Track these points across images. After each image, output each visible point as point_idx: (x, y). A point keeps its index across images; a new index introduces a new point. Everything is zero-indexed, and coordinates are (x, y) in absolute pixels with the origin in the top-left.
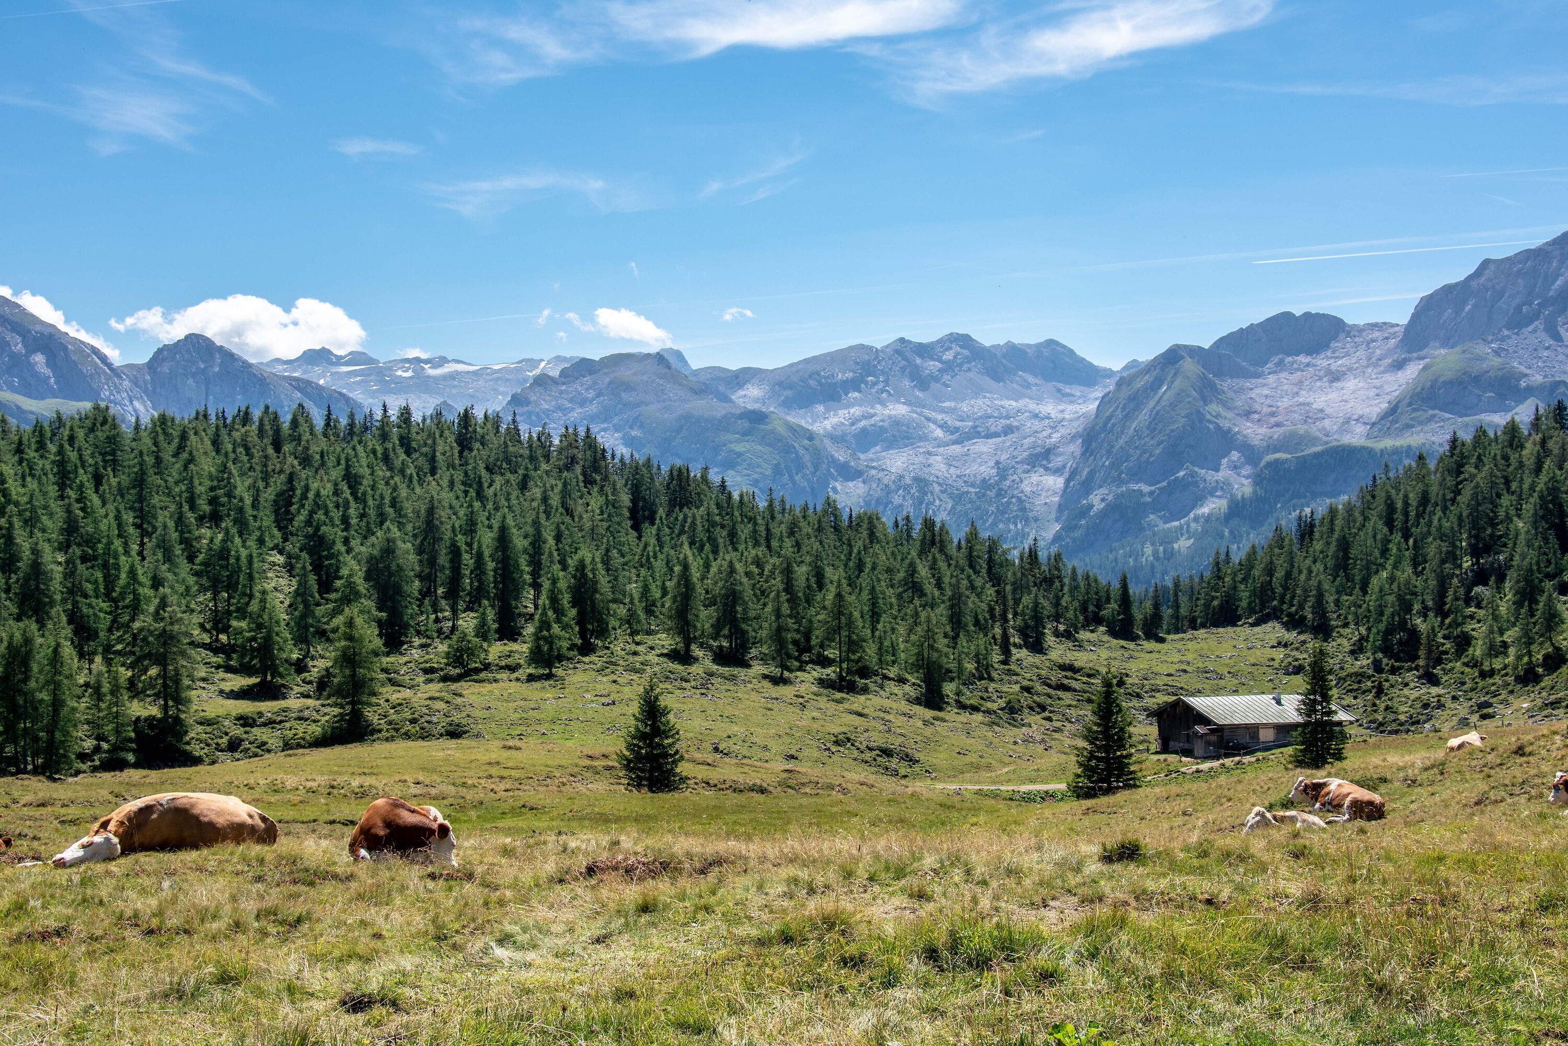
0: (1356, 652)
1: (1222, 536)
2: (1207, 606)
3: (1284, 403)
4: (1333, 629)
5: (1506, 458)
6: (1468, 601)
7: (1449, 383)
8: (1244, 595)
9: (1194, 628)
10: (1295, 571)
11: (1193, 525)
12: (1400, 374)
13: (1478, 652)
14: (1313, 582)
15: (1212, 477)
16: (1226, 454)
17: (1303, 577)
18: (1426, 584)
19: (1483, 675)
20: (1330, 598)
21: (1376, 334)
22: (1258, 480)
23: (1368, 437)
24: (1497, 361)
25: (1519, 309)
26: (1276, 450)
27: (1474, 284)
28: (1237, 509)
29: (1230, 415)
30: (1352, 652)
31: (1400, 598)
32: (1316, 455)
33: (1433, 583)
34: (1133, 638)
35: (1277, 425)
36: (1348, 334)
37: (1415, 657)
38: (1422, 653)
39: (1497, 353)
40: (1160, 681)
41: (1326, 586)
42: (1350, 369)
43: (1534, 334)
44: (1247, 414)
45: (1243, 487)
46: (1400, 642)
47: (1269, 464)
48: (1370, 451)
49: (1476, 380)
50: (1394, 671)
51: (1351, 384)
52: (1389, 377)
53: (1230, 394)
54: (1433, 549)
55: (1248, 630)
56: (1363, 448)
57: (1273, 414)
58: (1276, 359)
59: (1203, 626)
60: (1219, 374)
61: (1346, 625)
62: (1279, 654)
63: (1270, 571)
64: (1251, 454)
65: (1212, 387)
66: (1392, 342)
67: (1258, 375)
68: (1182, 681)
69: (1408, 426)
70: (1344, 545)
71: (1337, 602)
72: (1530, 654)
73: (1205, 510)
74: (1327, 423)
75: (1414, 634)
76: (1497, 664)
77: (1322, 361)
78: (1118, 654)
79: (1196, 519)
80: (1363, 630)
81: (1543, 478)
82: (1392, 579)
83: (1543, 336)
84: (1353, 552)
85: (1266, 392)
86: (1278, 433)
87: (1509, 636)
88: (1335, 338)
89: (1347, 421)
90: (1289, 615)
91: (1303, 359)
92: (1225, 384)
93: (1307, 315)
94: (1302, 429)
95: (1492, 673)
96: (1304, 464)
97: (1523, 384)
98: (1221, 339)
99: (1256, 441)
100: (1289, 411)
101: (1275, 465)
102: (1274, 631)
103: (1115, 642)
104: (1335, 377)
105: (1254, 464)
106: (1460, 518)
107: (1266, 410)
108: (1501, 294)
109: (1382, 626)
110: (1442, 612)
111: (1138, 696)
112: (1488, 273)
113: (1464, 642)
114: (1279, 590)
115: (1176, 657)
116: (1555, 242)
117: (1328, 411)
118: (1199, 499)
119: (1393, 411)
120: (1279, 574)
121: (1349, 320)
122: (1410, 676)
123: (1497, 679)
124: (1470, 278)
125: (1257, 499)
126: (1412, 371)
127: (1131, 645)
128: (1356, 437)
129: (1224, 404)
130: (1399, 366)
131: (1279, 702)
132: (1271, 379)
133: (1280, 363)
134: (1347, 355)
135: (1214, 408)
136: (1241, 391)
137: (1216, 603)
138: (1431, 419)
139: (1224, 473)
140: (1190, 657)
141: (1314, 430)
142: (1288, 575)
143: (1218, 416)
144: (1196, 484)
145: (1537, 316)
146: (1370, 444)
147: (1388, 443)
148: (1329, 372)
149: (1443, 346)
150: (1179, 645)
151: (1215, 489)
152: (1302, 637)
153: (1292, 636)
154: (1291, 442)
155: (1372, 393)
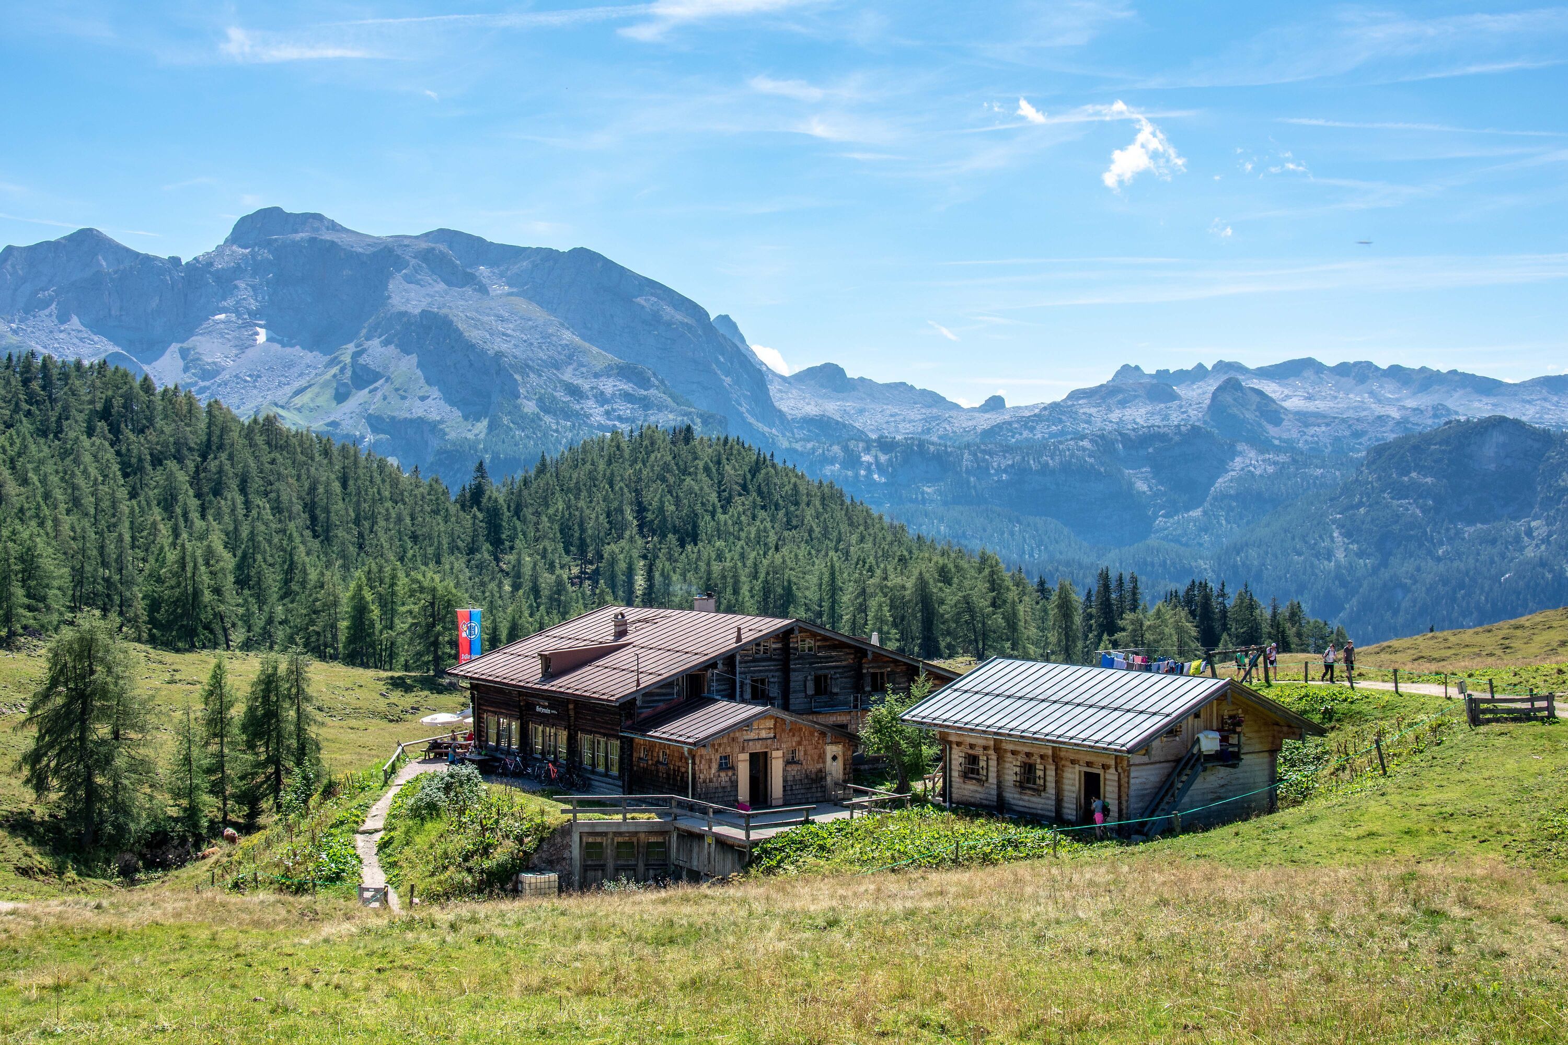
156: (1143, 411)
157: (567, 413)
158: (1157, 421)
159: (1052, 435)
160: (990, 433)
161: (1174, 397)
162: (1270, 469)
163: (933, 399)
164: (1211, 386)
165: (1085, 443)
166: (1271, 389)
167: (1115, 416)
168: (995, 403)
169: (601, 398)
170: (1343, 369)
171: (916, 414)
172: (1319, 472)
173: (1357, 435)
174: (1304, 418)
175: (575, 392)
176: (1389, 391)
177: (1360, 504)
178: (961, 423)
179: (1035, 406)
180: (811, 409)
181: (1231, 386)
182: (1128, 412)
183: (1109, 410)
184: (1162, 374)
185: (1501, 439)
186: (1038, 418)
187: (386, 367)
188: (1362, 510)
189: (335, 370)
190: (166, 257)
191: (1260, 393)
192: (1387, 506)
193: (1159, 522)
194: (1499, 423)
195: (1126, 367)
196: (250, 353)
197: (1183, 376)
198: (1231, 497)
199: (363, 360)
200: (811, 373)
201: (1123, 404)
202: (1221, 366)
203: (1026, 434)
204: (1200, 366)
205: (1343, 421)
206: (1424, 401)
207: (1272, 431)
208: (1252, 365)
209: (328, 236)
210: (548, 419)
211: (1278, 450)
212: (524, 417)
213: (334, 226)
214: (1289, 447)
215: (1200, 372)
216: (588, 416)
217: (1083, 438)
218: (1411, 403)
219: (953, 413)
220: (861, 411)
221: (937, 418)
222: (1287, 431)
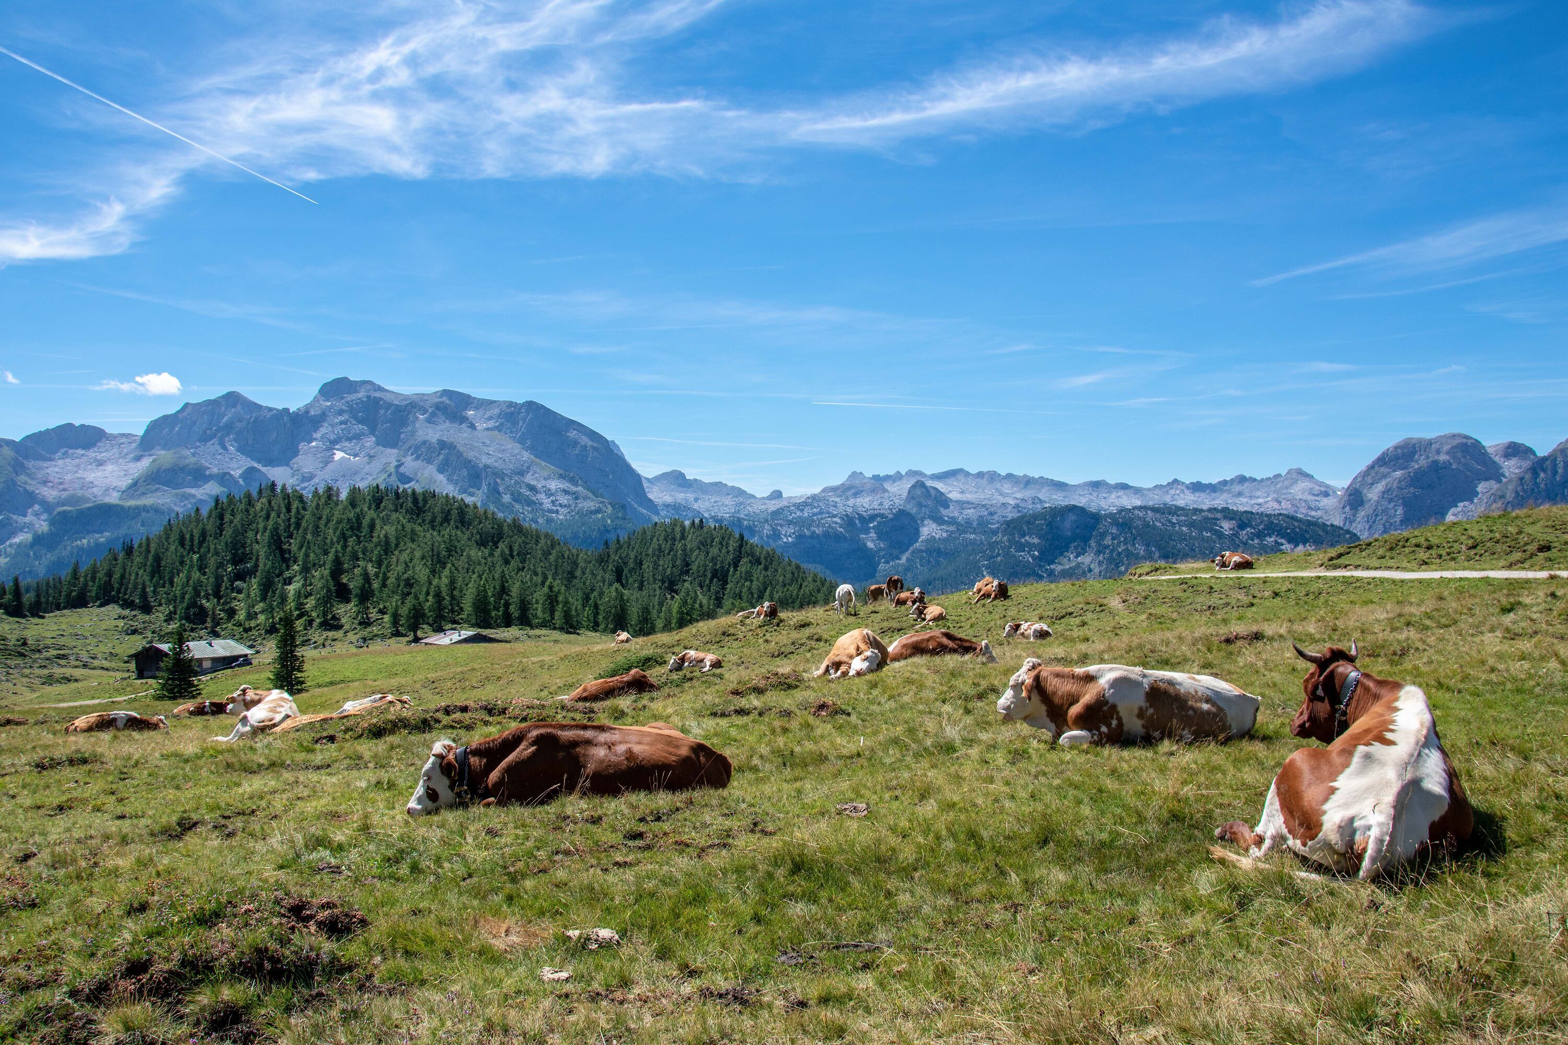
0: (169, 619)
1: (29, 556)
2: (68, 595)
3: (68, 477)
4: (152, 607)
5: (247, 511)
6: (233, 590)
7: (167, 470)
8: (93, 590)
9: (59, 609)
10: (127, 576)
11: (9, 549)
12: (138, 464)
13: (242, 617)
14: (140, 580)
15: (21, 520)
16: (31, 506)
17: (133, 578)
18: (208, 581)
19: (246, 630)
20: (150, 590)
21: (124, 440)
22: (52, 522)
23: (120, 499)
24: (193, 460)
25: (205, 431)
26: (63, 505)
27: (180, 416)
28: (38, 540)
29: (33, 482)
30: (166, 621)
31: (195, 589)
32: (89, 509)
33: (212, 580)
34: (24, 616)
35: (64, 490)
36: (107, 439)
37: (204, 622)
38: (209, 620)
39: (194, 455)
40: (49, 642)
41: (148, 583)
42: (109, 459)
43: (213, 446)
44: (45, 483)
45: (43, 526)
46: (195, 614)
47: (59, 513)
48: (122, 507)
49: (182, 469)
50: (192, 630)
51: (110, 468)
52: (132, 465)
53: (33, 470)
54: (212, 561)
55: (97, 610)
56: (117, 505)
57: (61, 483)
58: (63, 451)
59: (65, 608)
60: (26, 458)
61: (160, 605)
62: (121, 623)
63: (110, 574)
64: (47, 507)
65: (22, 465)
66: (134, 445)
67: (51, 460)
68: (62, 641)
69: (144, 494)
70: (158, 559)
71: (154, 592)
72: (273, 617)
73: (17, 540)
74: (95, 490)
75: (202, 608)
76: (253, 624)
77: (92, 454)
78: (16, 626)
79: (11, 546)
80: (171, 607)
81: (271, 522)
82: (189, 578)
83: (218, 447)
84: (163, 563)
85: (57, 470)
86: (64, 495)
87: (259, 607)
88: (99, 440)
89: (107, 490)
90: (124, 600)
91: (80, 452)
92: (30, 464)
93: (83, 426)
94: (79, 493)
95: (250, 629)
96: (81, 513)
97: (207, 473)
98: (28, 437)
99: (50, 499)
100: (72, 482)
101: (63, 514)
102: (114, 610)
103: (11, 619)
104: (100, 463)
105: (50, 514)
106: (226, 544)
107: (57, 480)
108: (195, 423)
109: (185, 605)
110: (217, 595)
111: (39, 651)
112: (188, 410)
113: (232, 613)
114: (116, 585)
115: (55, 627)
116: (223, 397)
117: (96, 483)
118: (13, 534)
119: (134, 485)
120: (117, 576)
121: (108, 431)
122: (202, 633)
123: (254, 632)
124: (178, 412)
125: (51, 534)
126: (146, 463)
127: (23, 621)
128: (113, 498)
129: (30, 476)
130: (138, 459)
131: (211, 645)
132: (60, 462)
133: (66, 453)
134: (107, 451)
135: (23, 478)
136: (41, 468)
137: (74, 594)
138: (157, 490)
139: (29, 518)
140: (63, 627)
141: (88, 494)
142: (123, 577)
143: (26, 483)
144: (11, 524)
145: (214, 436)
146: (121, 503)
147: (132, 503)
148: (96, 460)
149: (163, 449)
150: (55, 620)
151: (24, 527)
152: (134, 613)
153: (127, 612)
154: (73, 500)
155: (122, 474)
156: (867, 500)
157: (530, 503)
158: (875, 505)
159: (814, 514)
160: (776, 513)
161: (885, 491)
162: (945, 535)
163: (740, 492)
164: (907, 485)
165: (837, 520)
166: (940, 486)
167: (851, 502)
168: (777, 495)
169: (549, 493)
170: (980, 475)
171: (728, 501)
172: (973, 536)
173: (991, 514)
174: (962, 504)
175: (532, 488)
176: (1007, 488)
177: (998, 555)
178: (757, 508)
179: (801, 497)
180: (668, 499)
181: (920, 485)
182: (858, 500)
183: (847, 499)
184: (876, 478)
185: (1074, 518)
186: (805, 504)
187: (416, 474)
188: (999, 559)
189: (385, 476)
190: (281, 408)
191: (936, 489)
192: (1014, 556)
193: (882, 566)
194: (1073, 509)
195: (854, 473)
196: (330, 466)
197: (887, 478)
198: (922, 551)
199: (402, 470)
200: (665, 476)
201: (855, 495)
202: (911, 473)
203: (799, 513)
204: (898, 473)
205: (984, 506)
206: (1028, 494)
207: (944, 512)
208: (928, 473)
209: (378, 394)
210: (517, 506)
211: (948, 523)
212: (503, 505)
213: (380, 389)
214: (953, 521)
215: (898, 477)
216: (541, 504)
217: (835, 516)
218: (1019, 495)
219: (752, 500)
220: (696, 500)
221: (741, 504)
222: (951, 512)
